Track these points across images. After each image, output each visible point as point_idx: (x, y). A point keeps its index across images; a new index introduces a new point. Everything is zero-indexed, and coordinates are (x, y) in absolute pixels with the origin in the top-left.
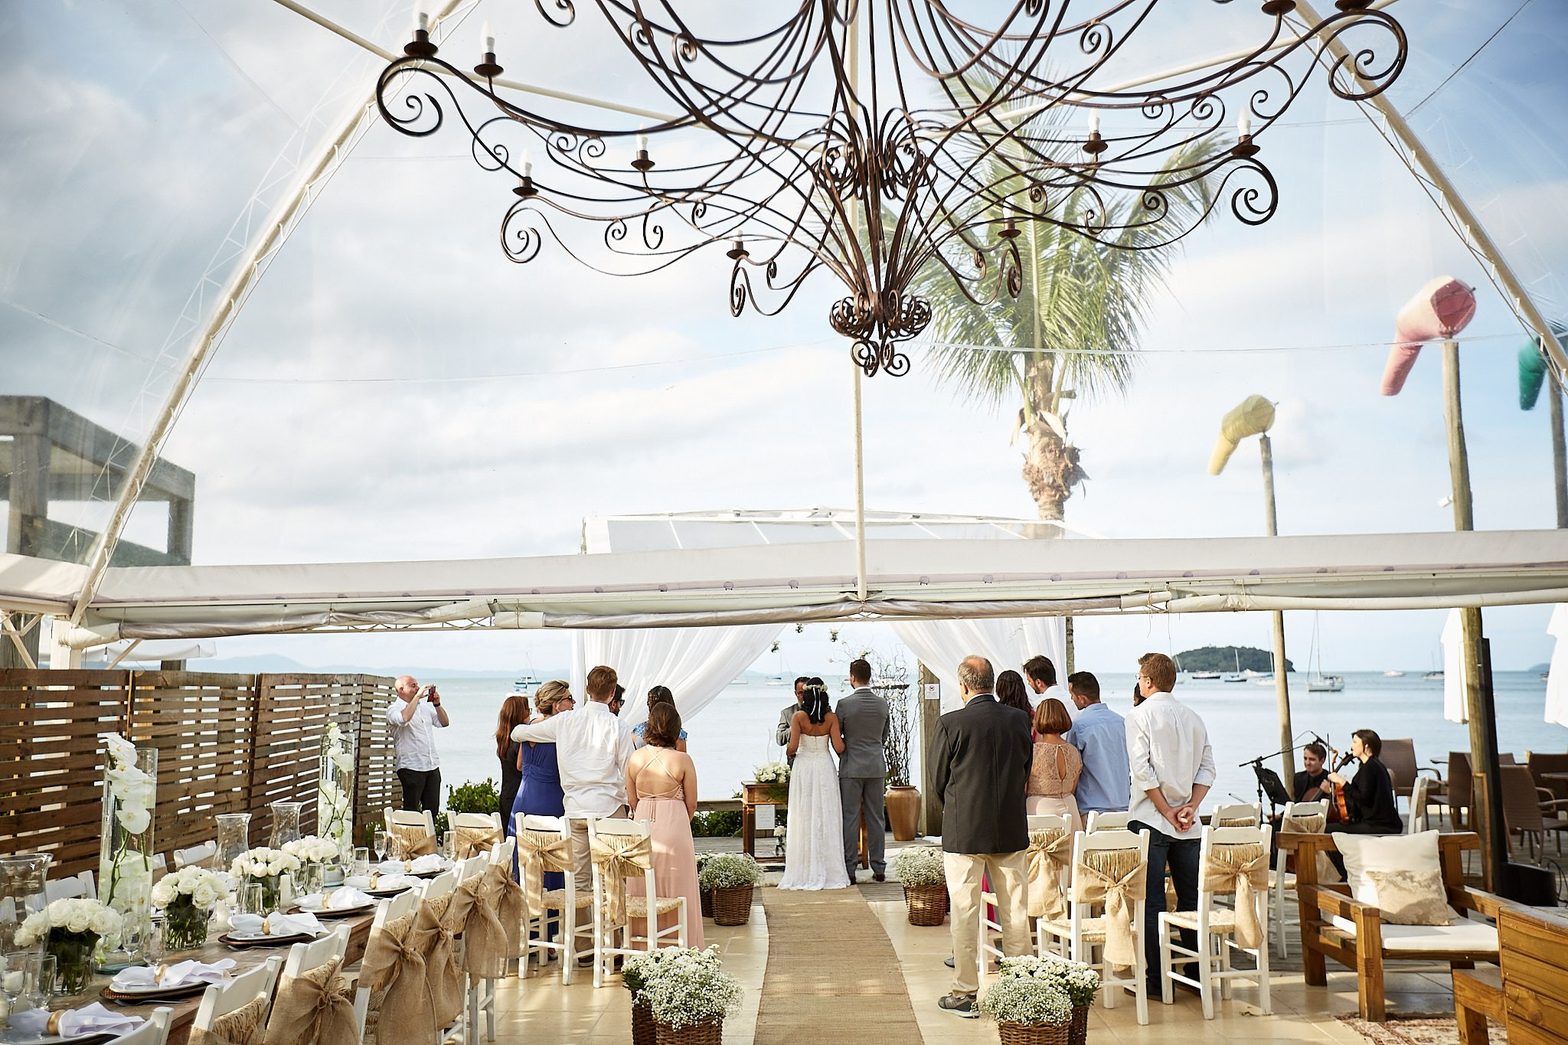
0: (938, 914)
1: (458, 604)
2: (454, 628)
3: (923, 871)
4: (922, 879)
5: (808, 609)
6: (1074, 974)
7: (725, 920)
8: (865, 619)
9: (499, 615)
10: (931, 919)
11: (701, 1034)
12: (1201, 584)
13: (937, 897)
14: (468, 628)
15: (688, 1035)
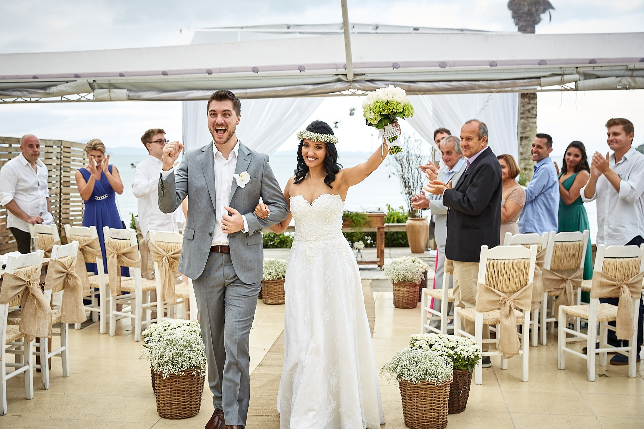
0: (413, 301)
1: (70, 84)
2: (69, 101)
3: (402, 272)
4: (401, 278)
5: (311, 87)
6: (462, 347)
7: (270, 301)
8: (353, 94)
9: (97, 91)
10: (408, 304)
11: (185, 381)
12: (603, 68)
13: (412, 290)
14: (79, 101)
15: (176, 381)
